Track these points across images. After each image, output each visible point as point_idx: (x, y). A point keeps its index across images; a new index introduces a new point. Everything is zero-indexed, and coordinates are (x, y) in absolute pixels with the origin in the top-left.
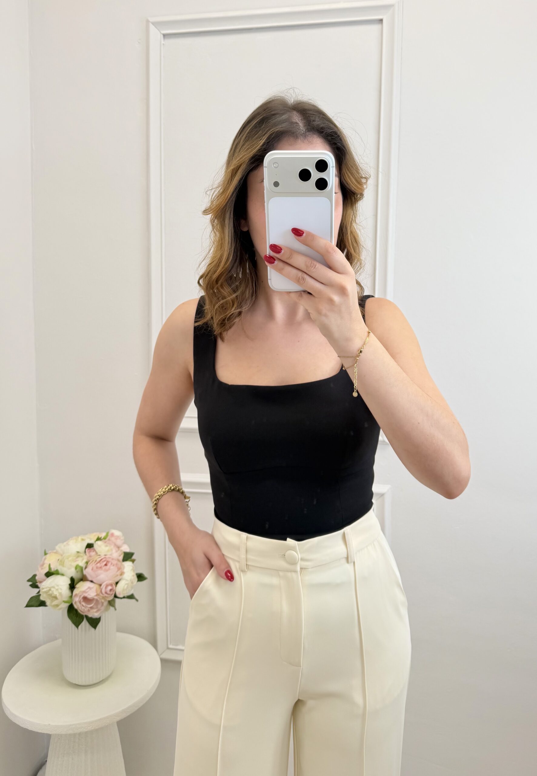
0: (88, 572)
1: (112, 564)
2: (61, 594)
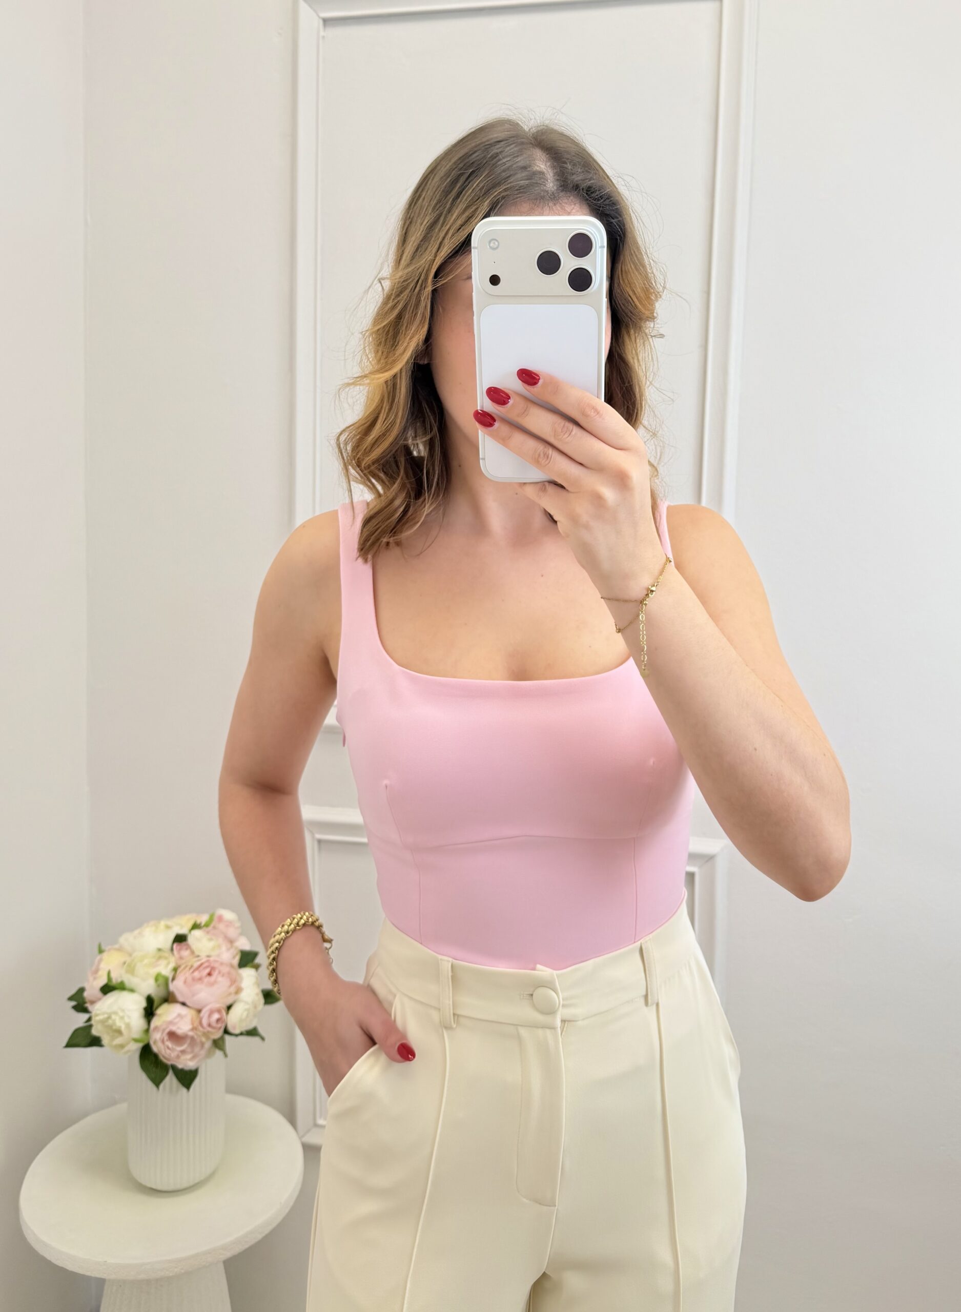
0: (177, 987)
1: (220, 972)
2: (128, 1026)
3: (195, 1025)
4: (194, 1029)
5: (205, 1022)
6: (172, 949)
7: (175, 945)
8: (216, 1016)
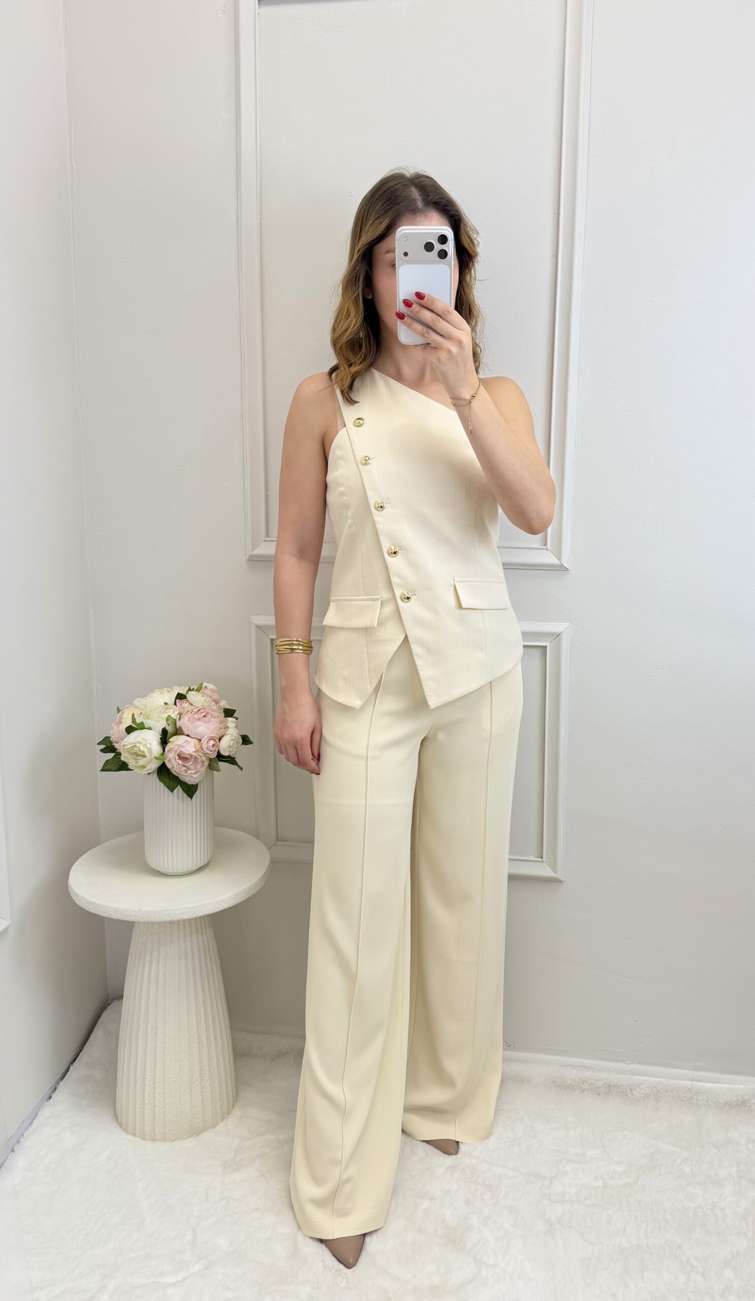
0: (184, 723)
1: (212, 716)
2: (150, 750)
3: (198, 749)
4: (195, 752)
5: (204, 747)
6: (175, 704)
7: (177, 700)
8: (212, 742)
